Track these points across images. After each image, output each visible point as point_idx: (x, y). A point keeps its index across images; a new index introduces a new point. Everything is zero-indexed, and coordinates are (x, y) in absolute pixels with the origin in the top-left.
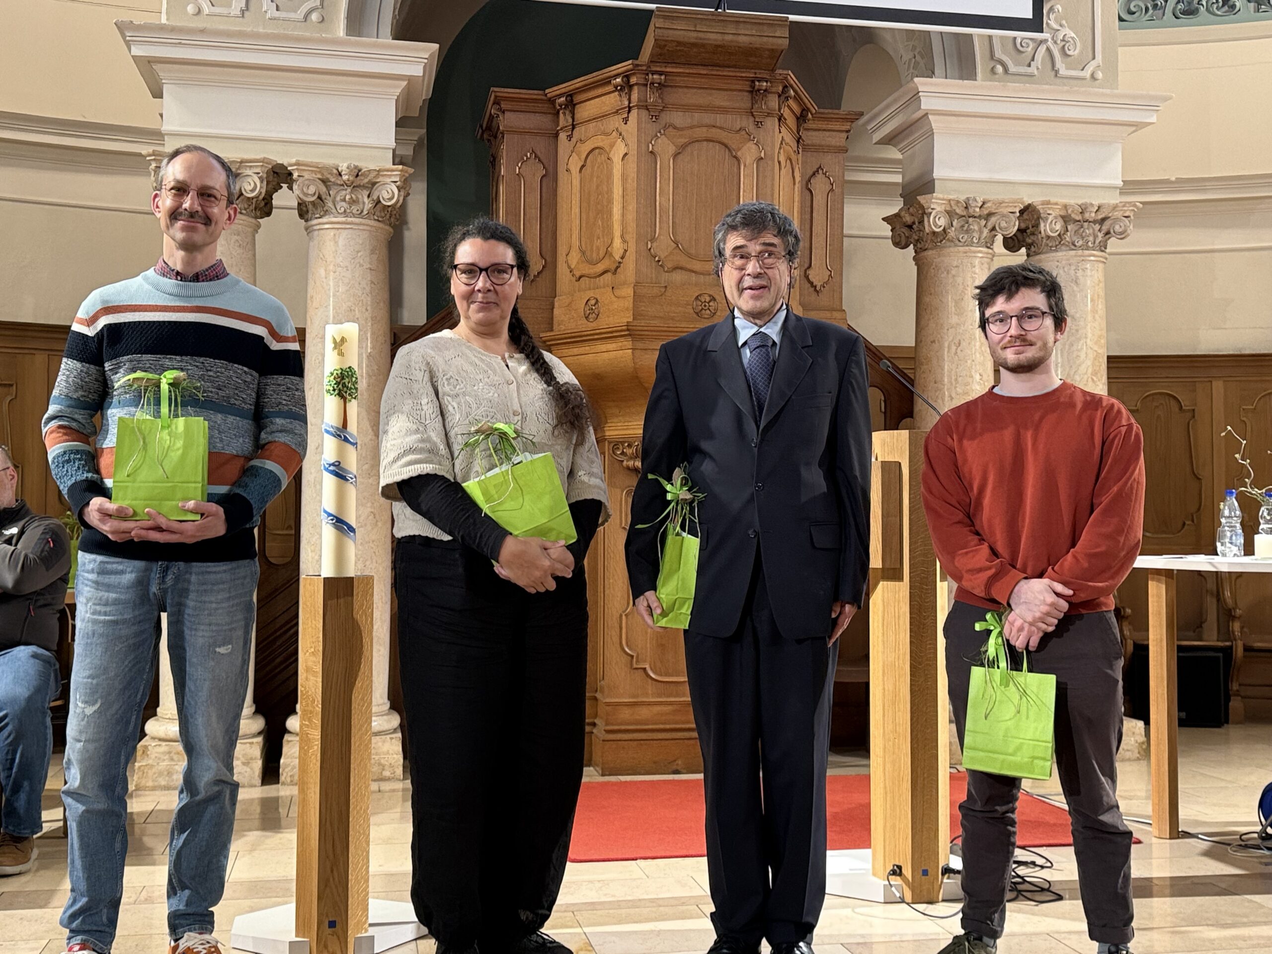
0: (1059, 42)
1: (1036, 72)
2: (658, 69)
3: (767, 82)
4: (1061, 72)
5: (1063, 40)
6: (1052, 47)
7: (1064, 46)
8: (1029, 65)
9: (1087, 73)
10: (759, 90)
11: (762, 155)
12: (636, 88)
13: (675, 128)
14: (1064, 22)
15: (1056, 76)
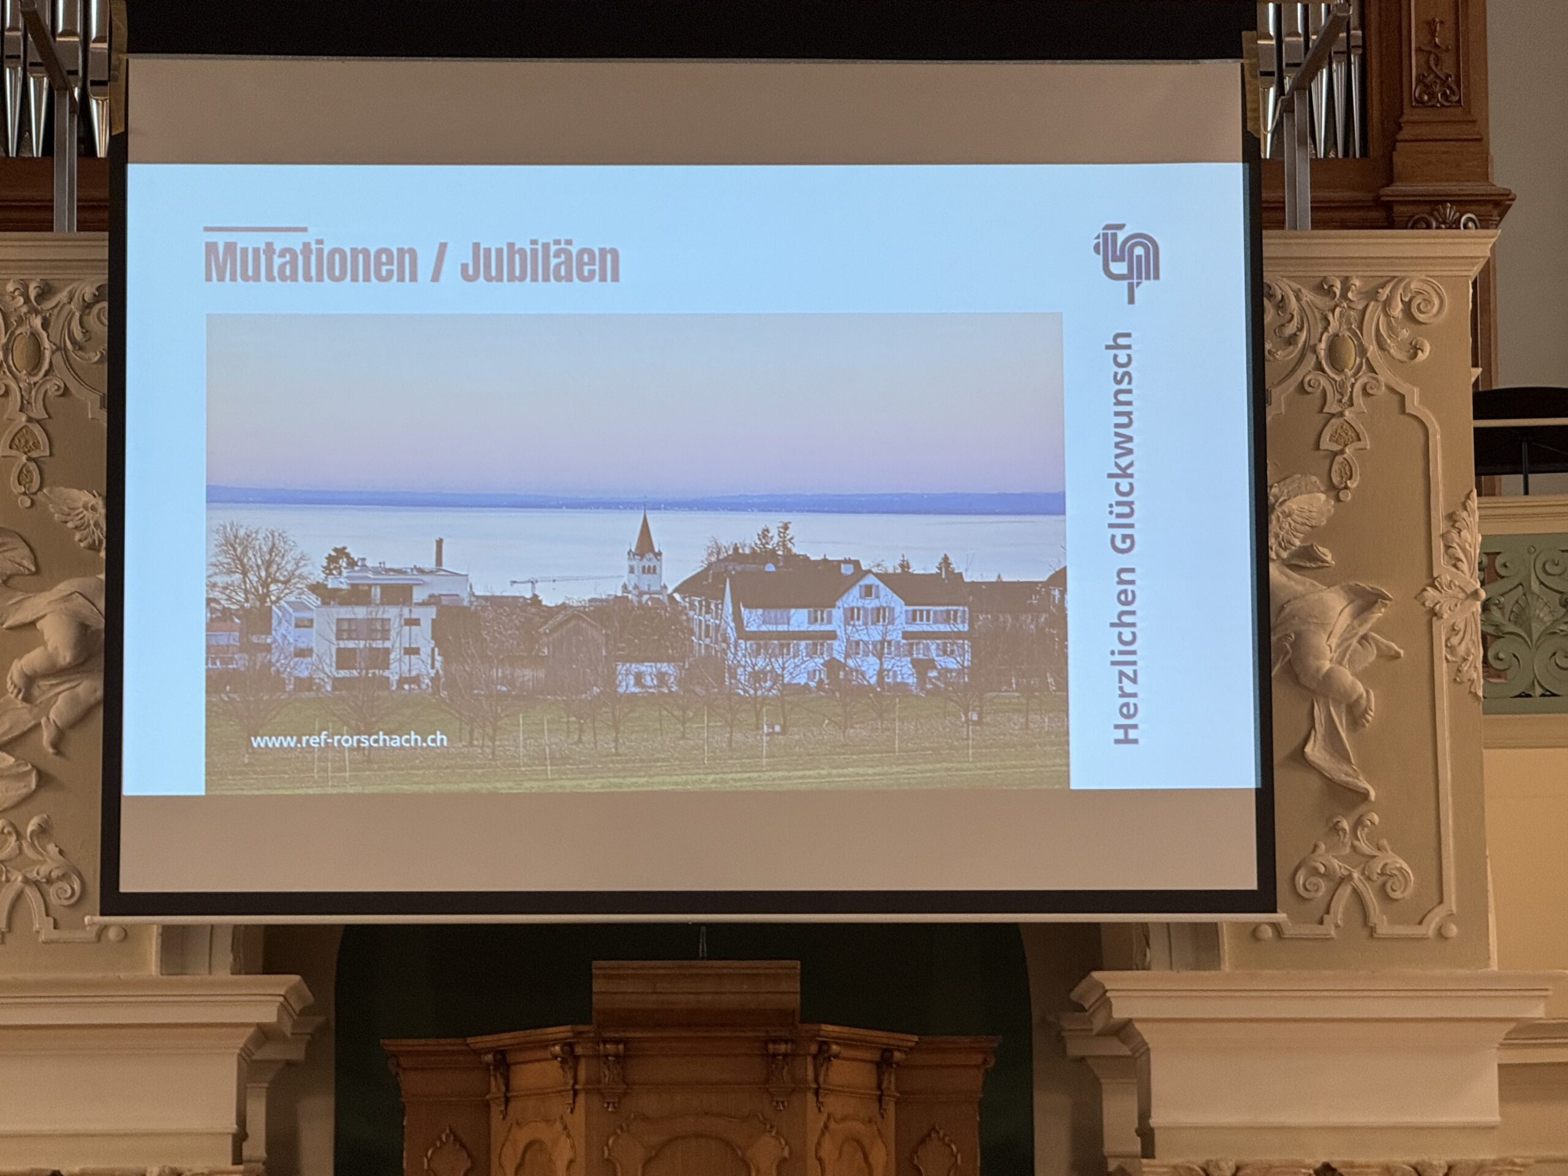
0: (1375, 877)
1: (1333, 933)
2: (612, 1035)
3: (786, 1042)
4: (1379, 931)
5: (1382, 874)
6: (1361, 887)
7: (1384, 884)
8: (1321, 922)
9: (1430, 929)
10: (775, 1055)
11: (786, 1154)
12: (583, 1060)
13: (645, 1118)
14: (1385, 842)
15: (1371, 936)
